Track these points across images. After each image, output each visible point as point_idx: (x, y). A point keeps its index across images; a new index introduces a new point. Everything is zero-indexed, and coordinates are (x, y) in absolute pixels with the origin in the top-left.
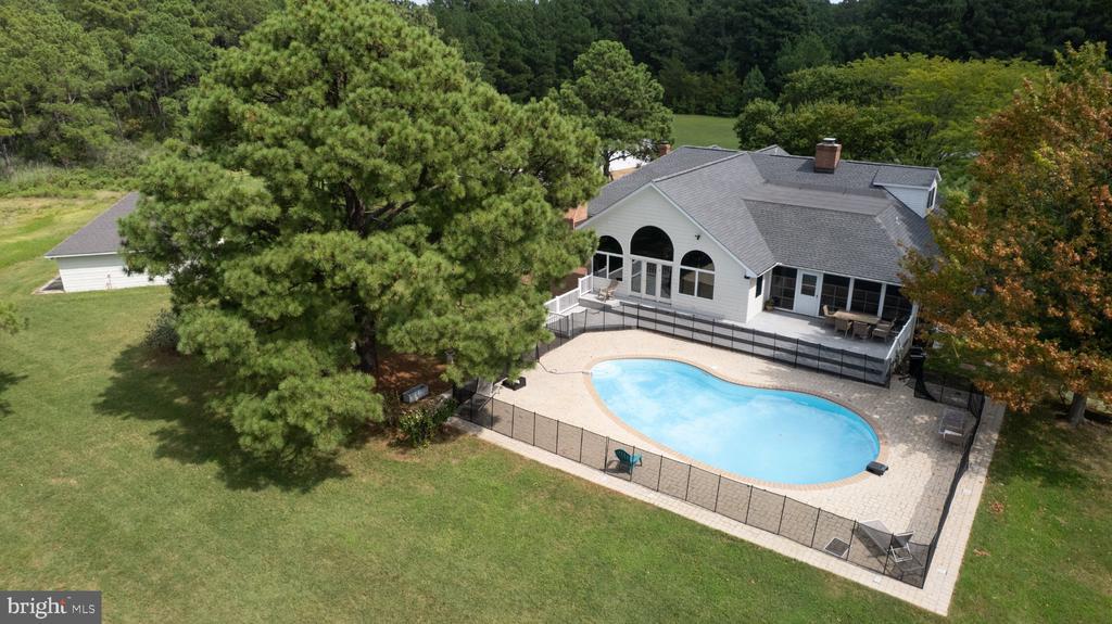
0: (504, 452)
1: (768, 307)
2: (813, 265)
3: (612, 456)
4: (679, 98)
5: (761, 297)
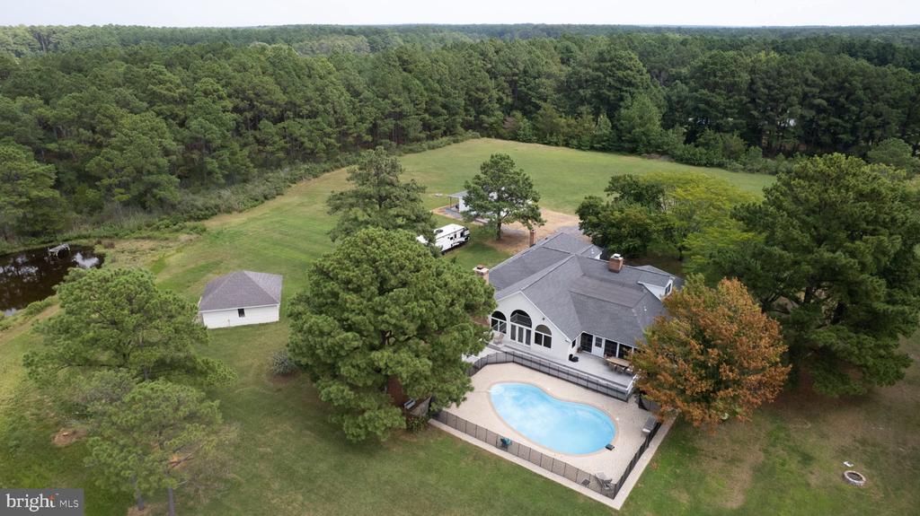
0: (453, 437)
2: (602, 333)
3: (499, 441)
4: (551, 134)
5: (576, 346)
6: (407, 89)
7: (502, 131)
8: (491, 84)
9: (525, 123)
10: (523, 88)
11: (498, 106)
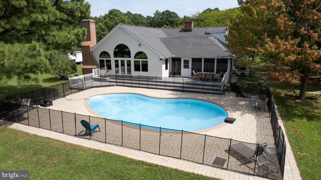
1: (171, 75)
2: (187, 55)
3: (79, 125)
5: (168, 71)
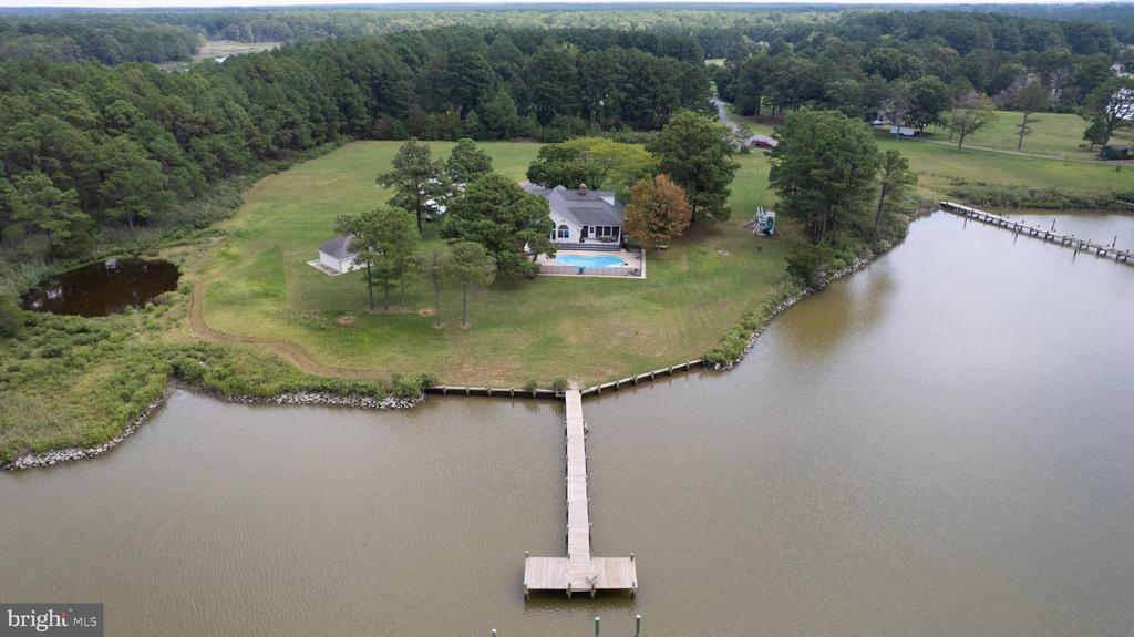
2: (591, 224)
6: (291, 99)
7: (375, 133)
8: (356, 88)
9: (396, 123)
10: (386, 91)
11: (366, 109)
